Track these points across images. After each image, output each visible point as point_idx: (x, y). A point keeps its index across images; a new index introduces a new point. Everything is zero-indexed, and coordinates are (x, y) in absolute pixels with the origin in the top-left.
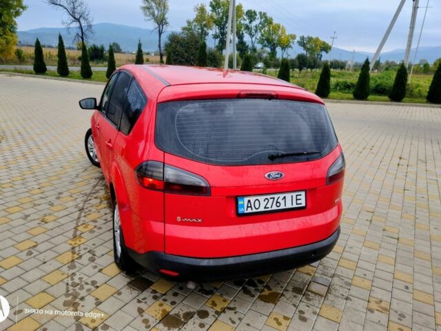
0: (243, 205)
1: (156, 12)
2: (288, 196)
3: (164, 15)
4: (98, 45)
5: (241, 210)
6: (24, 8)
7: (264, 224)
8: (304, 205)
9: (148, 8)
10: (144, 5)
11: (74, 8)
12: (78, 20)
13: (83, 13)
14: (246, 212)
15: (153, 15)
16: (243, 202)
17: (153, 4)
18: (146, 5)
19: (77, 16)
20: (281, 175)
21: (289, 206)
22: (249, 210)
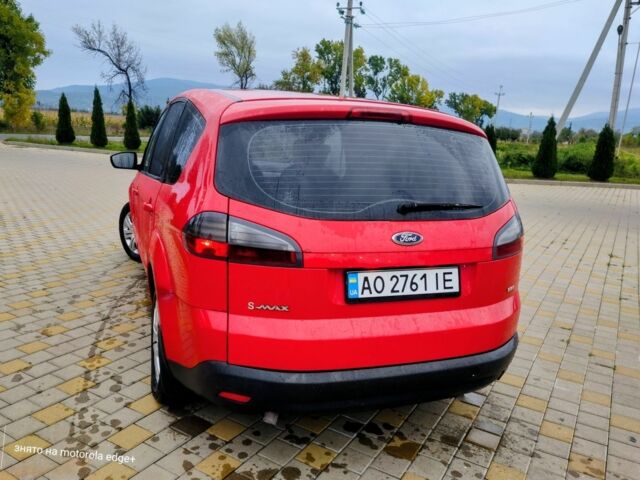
0: (356, 286)
1: (237, 60)
2: (431, 273)
3: (249, 63)
4: (153, 106)
5: (352, 294)
6: (46, 53)
7: (392, 319)
8: (456, 289)
9: (226, 55)
10: (220, 51)
11: (119, 55)
12: (125, 72)
13: (132, 62)
14: (360, 296)
15: (234, 64)
16: (357, 281)
17: (234, 49)
18: (223, 49)
19: (124, 66)
20: (418, 238)
21: (432, 290)
22: (367, 294)
